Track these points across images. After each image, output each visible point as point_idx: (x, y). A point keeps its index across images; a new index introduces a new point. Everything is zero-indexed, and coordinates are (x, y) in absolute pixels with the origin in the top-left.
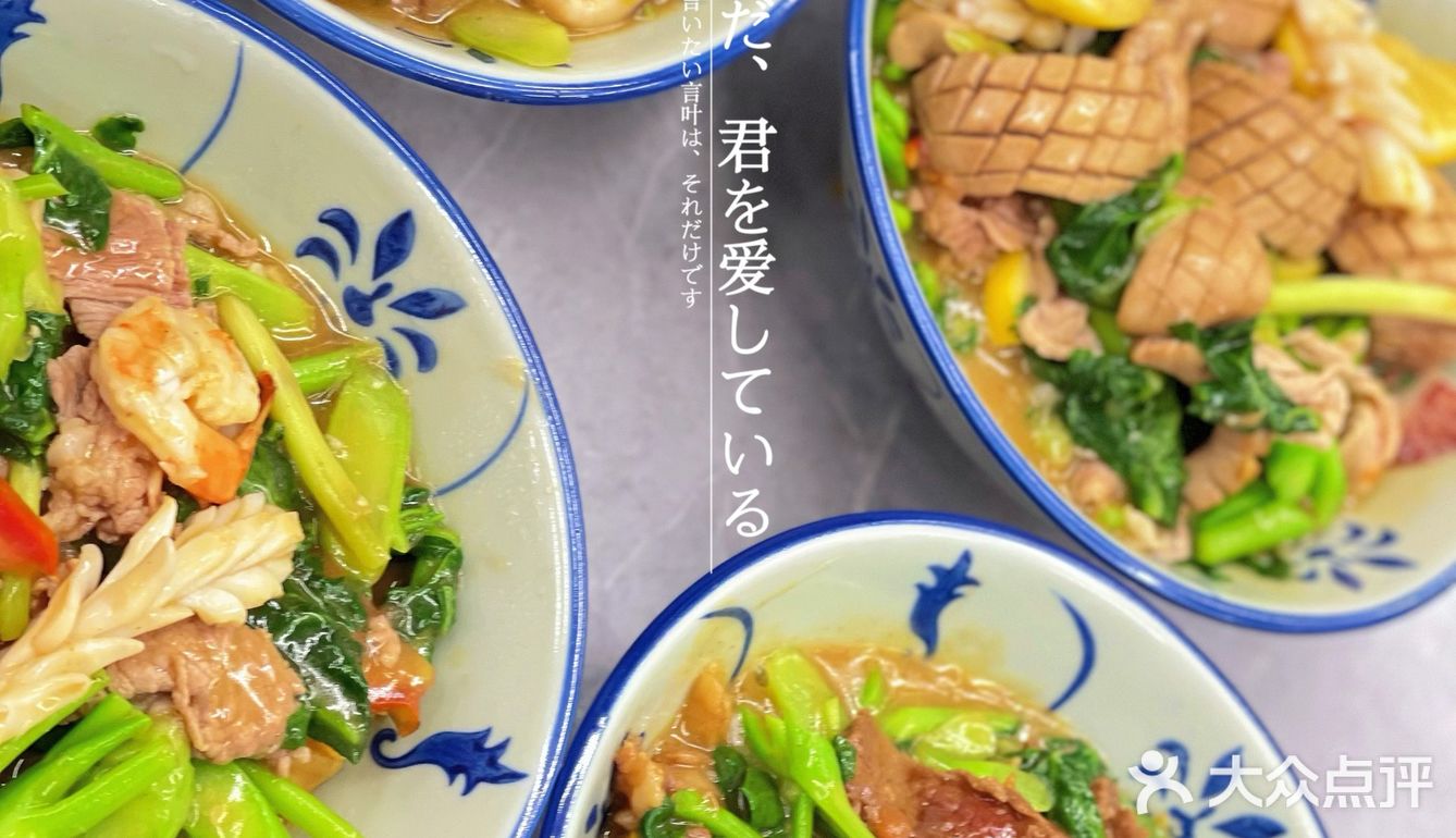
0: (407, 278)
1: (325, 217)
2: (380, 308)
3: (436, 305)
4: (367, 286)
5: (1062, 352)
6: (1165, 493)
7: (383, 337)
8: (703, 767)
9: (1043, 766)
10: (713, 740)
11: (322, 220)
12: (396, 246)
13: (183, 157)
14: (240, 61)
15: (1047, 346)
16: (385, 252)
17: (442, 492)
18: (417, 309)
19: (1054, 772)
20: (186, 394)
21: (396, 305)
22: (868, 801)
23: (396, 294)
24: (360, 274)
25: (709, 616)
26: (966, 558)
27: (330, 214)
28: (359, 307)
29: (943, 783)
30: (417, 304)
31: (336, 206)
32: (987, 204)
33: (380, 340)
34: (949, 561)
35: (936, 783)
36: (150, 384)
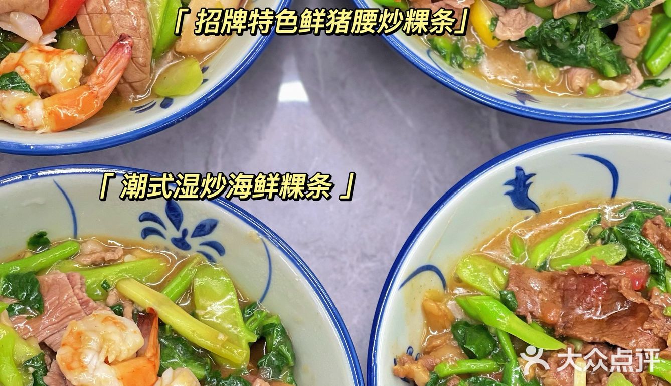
0: (190, 222)
1: (141, 219)
2: (188, 239)
3: (207, 227)
4: (178, 235)
5: (522, 34)
6: (612, 63)
7: (198, 250)
8: (448, 342)
9: (612, 236)
10: (448, 324)
11: (141, 221)
12: (176, 213)
13: (71, 231)
14: (58, 187)
15: (514, 36)
16: (173, 219)
17: (261, 300)
18: (202, 232)
19: (619, 236)
20: (103, 359)
21: (193, 236)
22: (532, 310)
23: (191, 231)
24: (171, 232)
25: (402, 285)
26: (518, 169)
27: (142, 216)
28: (181, 243)
29: (566, 276)
30: (202, 230)
31: (142, 213)
33: (198, 251)
34: (512, 176)
35: (562, 278)
36: (83, 367)
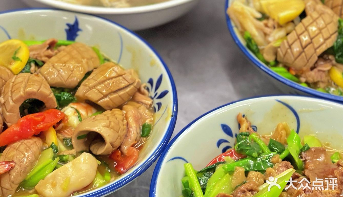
32: (316, 65)
